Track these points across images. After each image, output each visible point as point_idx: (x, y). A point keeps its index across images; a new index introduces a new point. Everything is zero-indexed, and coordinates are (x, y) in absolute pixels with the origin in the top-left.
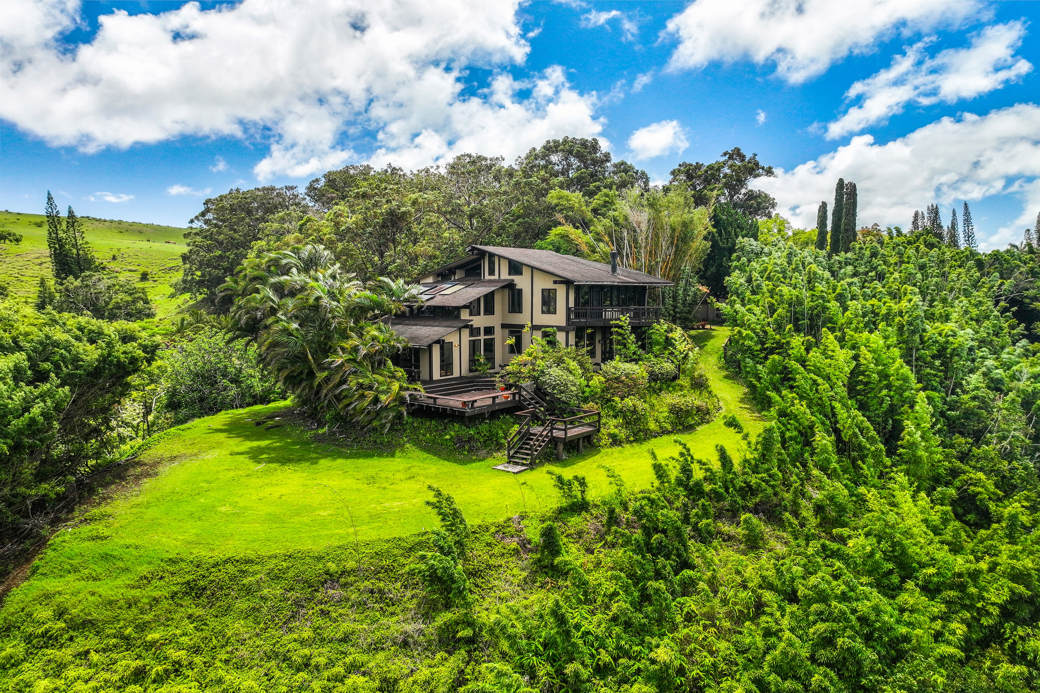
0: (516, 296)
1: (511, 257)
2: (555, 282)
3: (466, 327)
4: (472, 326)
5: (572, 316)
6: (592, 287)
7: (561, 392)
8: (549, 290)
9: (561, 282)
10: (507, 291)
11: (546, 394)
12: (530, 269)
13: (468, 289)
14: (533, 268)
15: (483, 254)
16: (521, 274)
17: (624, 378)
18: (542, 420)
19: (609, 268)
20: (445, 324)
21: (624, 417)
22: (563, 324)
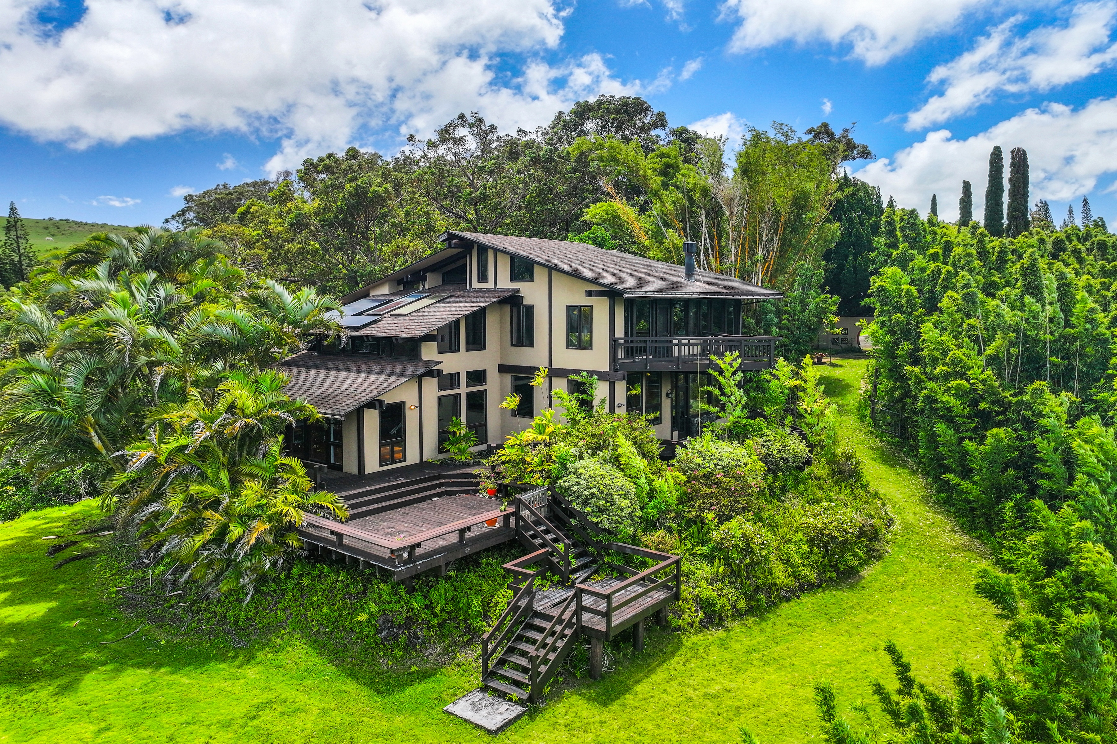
0: (523, 317)
1: (514, 250)
2: (590, 294)
3: (430, 374)
4: (439, 372)
5: (620, 354)
6: (654, 302)
7: (602, 511)
8: (579, 307)
9: (601, 294)
10: (507, 309)
11: (571, 513)
12: (546, 271)
13: (440, 305)
14: (551, 269)
15: (467, 245)
16: (532, 279)
17: (720, 476)
18: (561, 574)
19: (682, 270)
20: (391, 369)
21: (727, 561)
22: (605, 367)
